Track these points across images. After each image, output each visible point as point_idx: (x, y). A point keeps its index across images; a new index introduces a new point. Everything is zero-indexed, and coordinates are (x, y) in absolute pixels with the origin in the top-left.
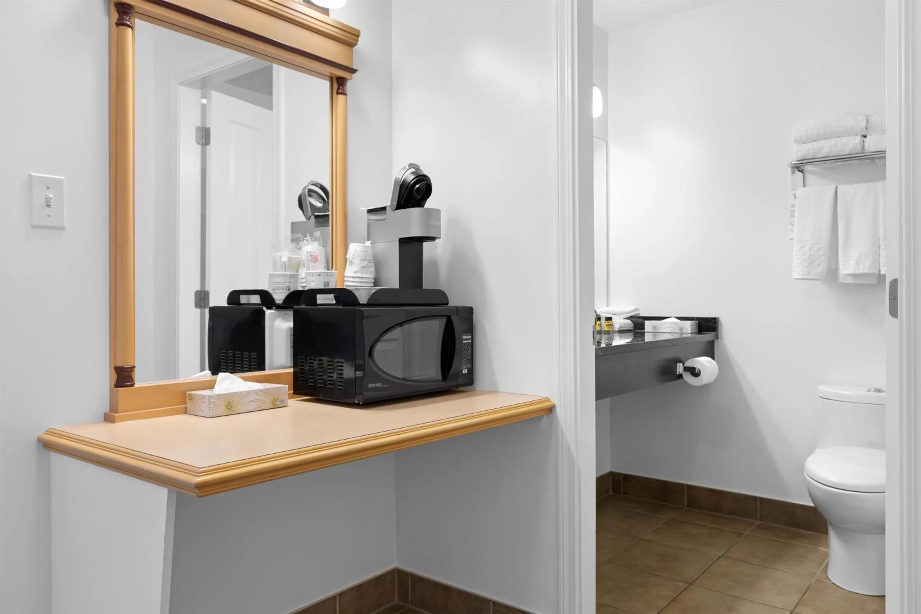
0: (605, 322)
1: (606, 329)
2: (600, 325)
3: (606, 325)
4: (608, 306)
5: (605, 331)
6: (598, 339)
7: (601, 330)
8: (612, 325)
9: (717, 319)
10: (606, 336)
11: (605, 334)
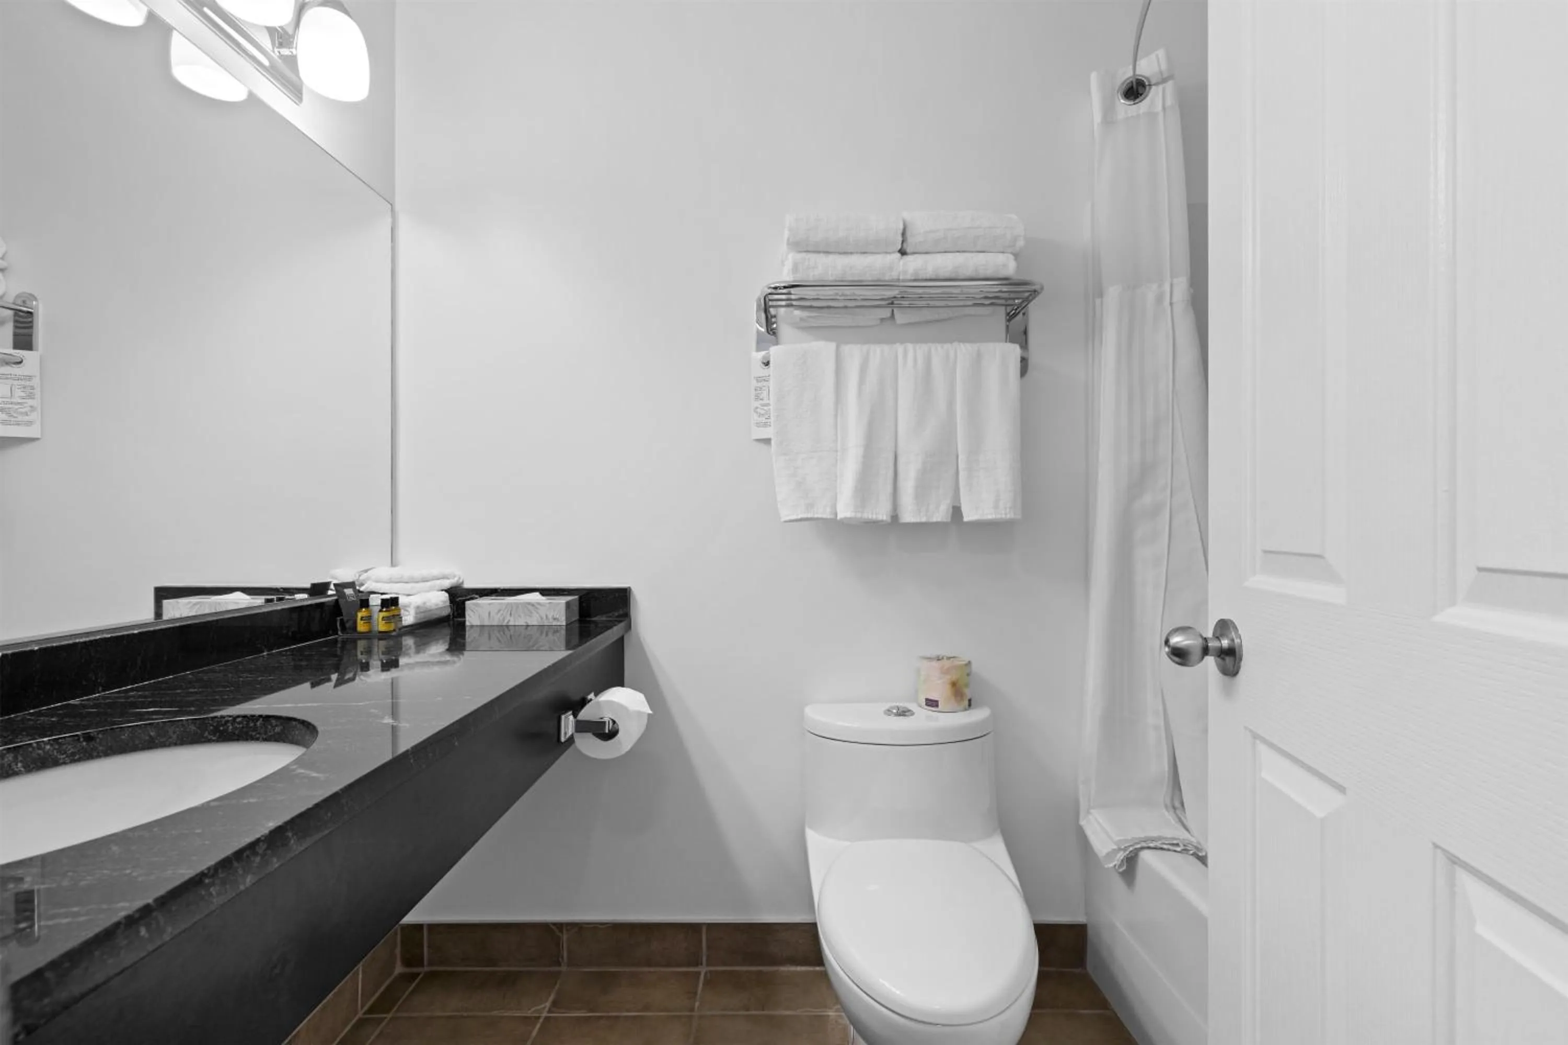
0: (381, 611)
1: (382, 627)
2: (368, 619)
3: (383, 618)
4: (393, 564)
5: (380, 632)
6: (362, 650)
7: (370, 632)
8: (398, 615)
9: (628, 590)
10: (382, 643)
11: (380, 639)
